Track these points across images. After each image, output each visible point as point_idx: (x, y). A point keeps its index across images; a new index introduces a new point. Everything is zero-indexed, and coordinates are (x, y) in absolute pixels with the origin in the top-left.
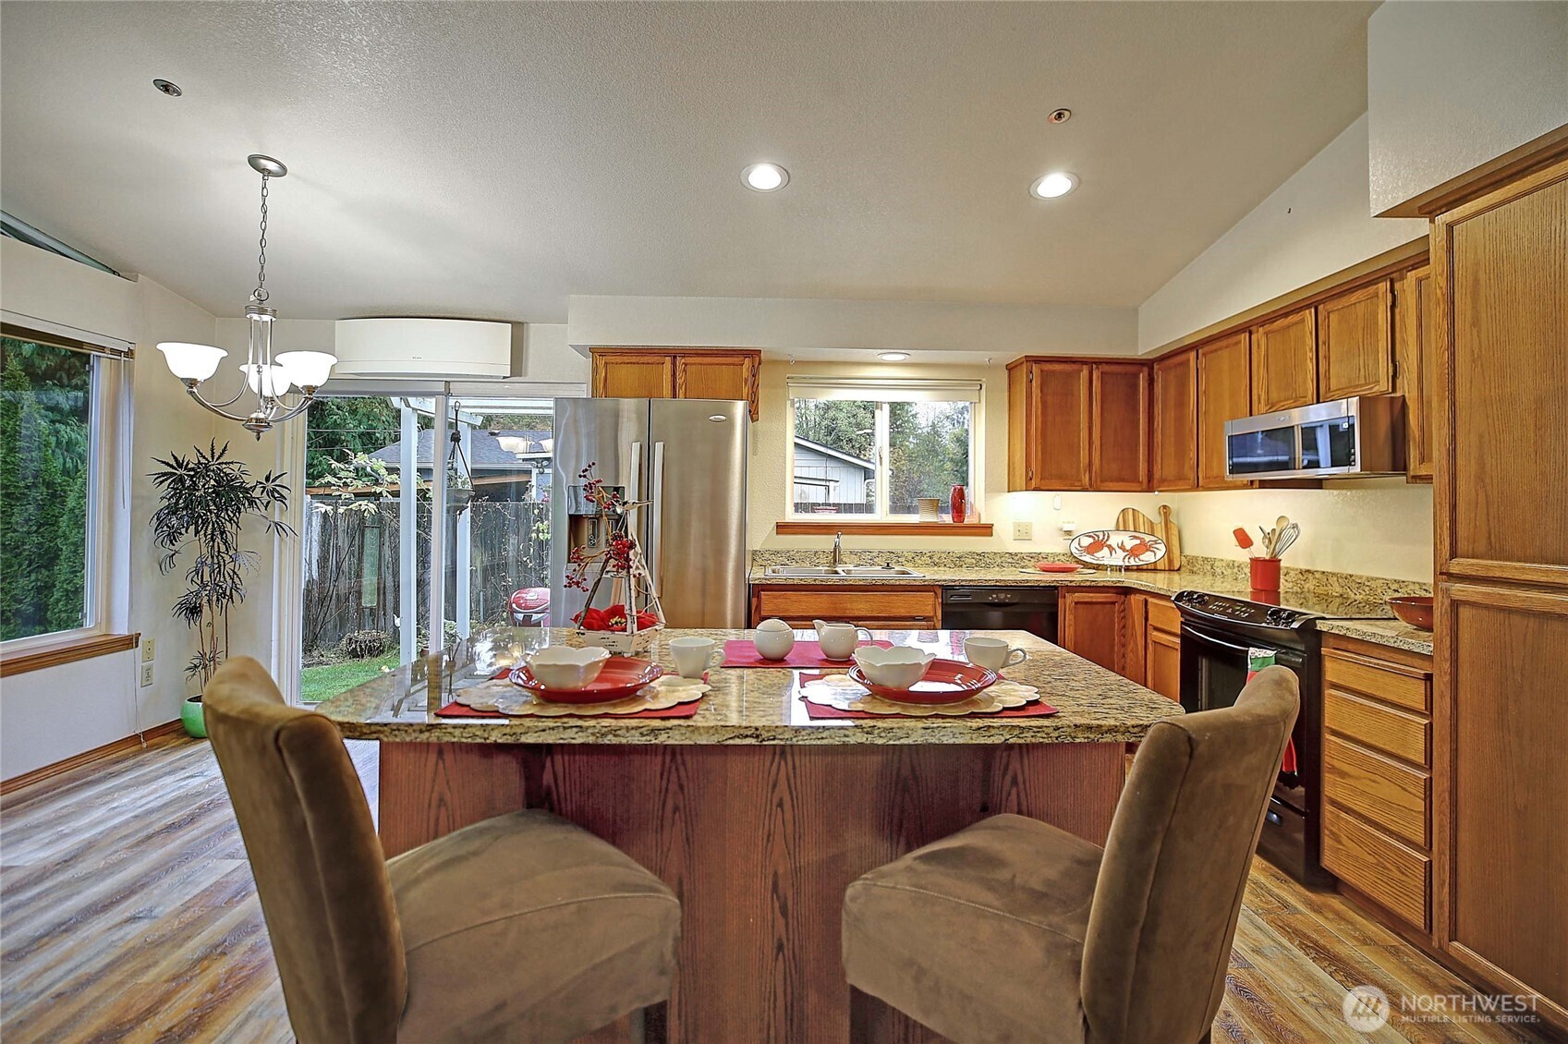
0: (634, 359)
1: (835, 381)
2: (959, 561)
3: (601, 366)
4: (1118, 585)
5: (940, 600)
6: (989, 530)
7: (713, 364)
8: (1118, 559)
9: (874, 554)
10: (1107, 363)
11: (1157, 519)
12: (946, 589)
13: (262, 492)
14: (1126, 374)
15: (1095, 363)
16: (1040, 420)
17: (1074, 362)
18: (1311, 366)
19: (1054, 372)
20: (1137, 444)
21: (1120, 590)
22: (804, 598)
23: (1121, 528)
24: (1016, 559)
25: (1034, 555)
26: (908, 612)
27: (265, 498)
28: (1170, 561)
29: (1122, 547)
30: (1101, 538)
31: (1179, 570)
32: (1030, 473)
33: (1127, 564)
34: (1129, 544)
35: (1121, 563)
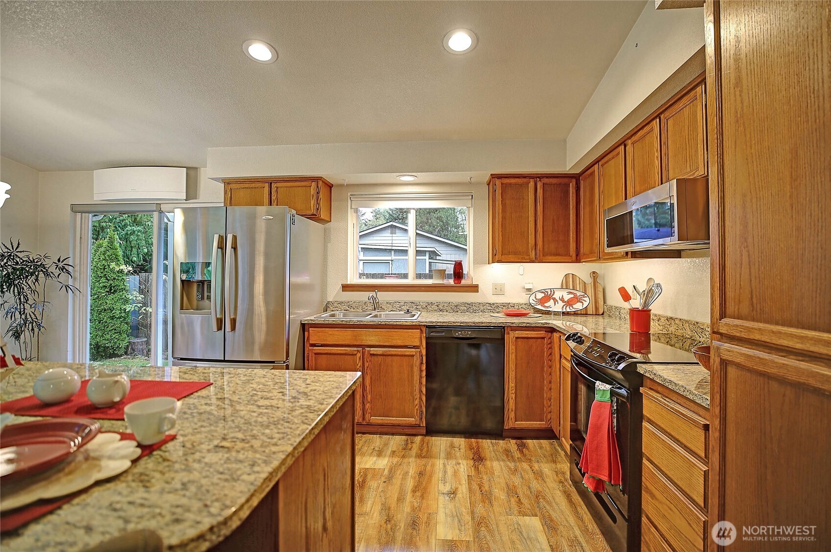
0: (246, 186)
1: (378, 196)
2: (455, 308)
3: (228, 191)
4: (545, 325)
5: (425, 335)
6: (476, 289)
7: (294, 187)
8: (559, 307)
9: (402, 304)
10: (547, 177)
11: (589, 280)
12: (430, 327)
13: (56, 268)
14: (560, 184)
15: (539, 177)
16: (501, 215)
17: (525, 177)
18: (657, 163)
19: (510, 184)
20: (568, 231)
21: (548, 330)
22: (337, 333)
23: (564, 287)
24: (493, 307)
25: (505, 304)
26: (403, 343)
27: (57, 272)
28: (597, 308)
29: (562, 300)
30: (549, 293)
31: (603, 314)
32: (495, 251)
33: (564, 311)
34: (567, 297)
35: (560, 310)
